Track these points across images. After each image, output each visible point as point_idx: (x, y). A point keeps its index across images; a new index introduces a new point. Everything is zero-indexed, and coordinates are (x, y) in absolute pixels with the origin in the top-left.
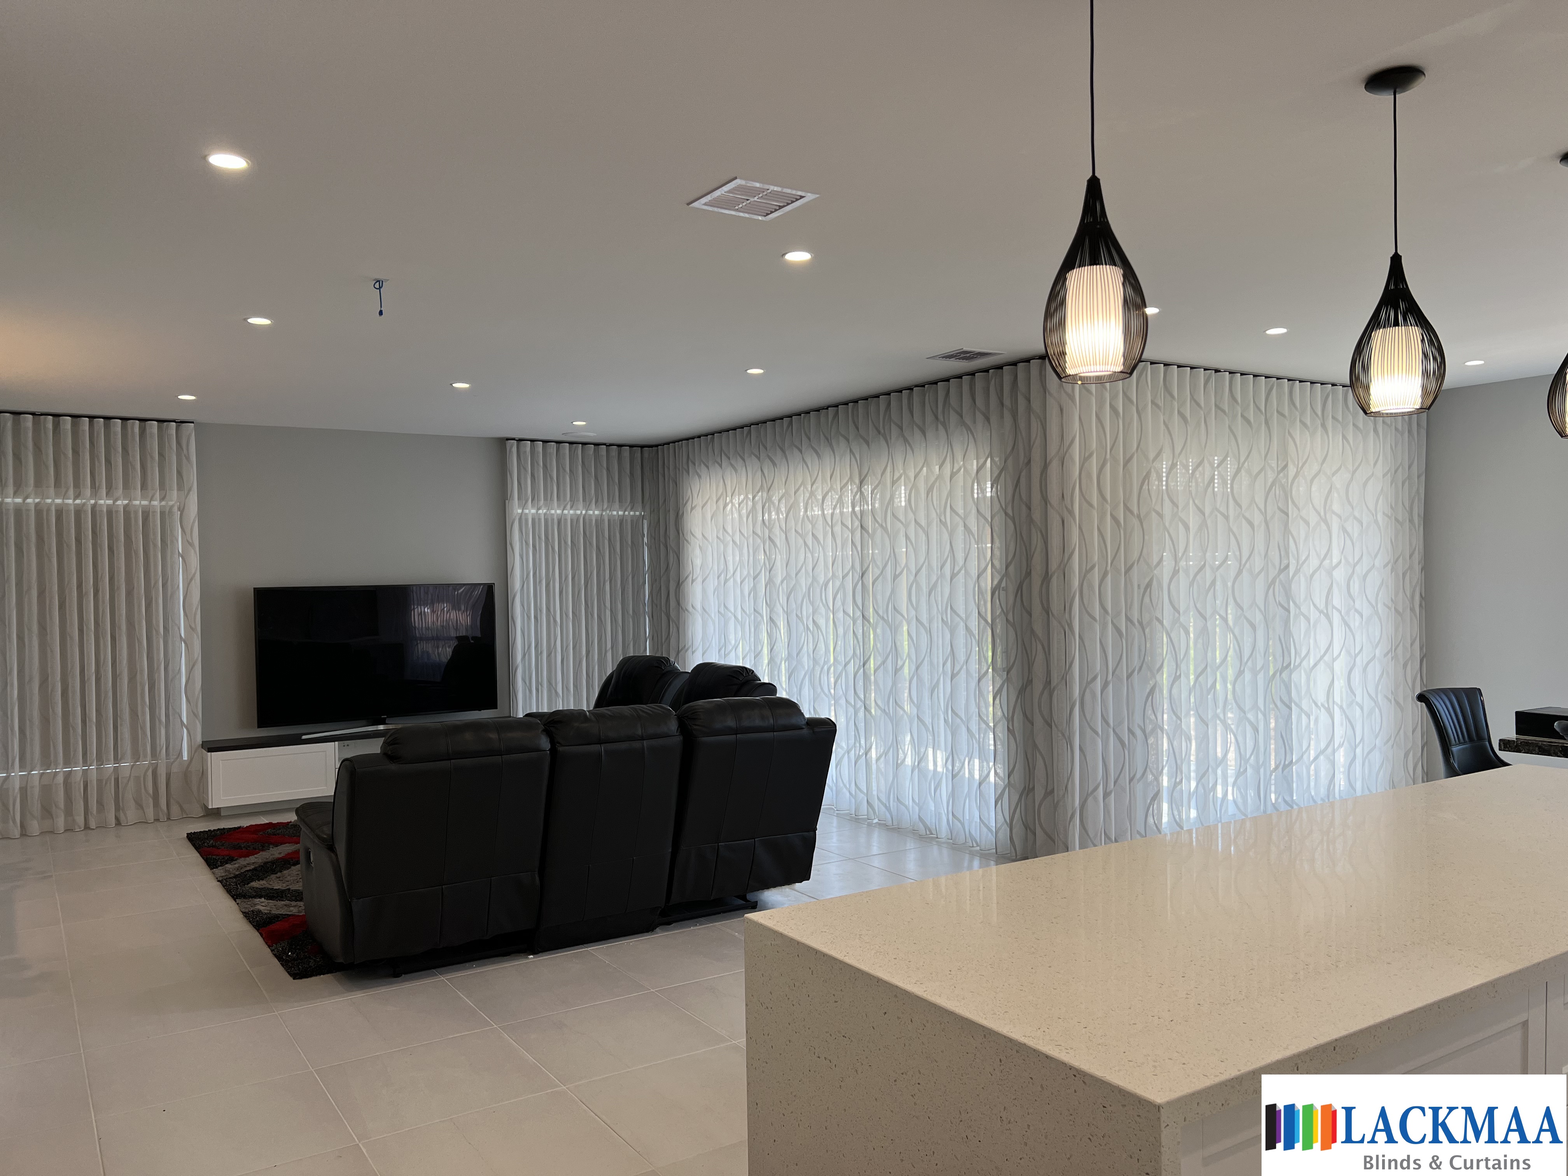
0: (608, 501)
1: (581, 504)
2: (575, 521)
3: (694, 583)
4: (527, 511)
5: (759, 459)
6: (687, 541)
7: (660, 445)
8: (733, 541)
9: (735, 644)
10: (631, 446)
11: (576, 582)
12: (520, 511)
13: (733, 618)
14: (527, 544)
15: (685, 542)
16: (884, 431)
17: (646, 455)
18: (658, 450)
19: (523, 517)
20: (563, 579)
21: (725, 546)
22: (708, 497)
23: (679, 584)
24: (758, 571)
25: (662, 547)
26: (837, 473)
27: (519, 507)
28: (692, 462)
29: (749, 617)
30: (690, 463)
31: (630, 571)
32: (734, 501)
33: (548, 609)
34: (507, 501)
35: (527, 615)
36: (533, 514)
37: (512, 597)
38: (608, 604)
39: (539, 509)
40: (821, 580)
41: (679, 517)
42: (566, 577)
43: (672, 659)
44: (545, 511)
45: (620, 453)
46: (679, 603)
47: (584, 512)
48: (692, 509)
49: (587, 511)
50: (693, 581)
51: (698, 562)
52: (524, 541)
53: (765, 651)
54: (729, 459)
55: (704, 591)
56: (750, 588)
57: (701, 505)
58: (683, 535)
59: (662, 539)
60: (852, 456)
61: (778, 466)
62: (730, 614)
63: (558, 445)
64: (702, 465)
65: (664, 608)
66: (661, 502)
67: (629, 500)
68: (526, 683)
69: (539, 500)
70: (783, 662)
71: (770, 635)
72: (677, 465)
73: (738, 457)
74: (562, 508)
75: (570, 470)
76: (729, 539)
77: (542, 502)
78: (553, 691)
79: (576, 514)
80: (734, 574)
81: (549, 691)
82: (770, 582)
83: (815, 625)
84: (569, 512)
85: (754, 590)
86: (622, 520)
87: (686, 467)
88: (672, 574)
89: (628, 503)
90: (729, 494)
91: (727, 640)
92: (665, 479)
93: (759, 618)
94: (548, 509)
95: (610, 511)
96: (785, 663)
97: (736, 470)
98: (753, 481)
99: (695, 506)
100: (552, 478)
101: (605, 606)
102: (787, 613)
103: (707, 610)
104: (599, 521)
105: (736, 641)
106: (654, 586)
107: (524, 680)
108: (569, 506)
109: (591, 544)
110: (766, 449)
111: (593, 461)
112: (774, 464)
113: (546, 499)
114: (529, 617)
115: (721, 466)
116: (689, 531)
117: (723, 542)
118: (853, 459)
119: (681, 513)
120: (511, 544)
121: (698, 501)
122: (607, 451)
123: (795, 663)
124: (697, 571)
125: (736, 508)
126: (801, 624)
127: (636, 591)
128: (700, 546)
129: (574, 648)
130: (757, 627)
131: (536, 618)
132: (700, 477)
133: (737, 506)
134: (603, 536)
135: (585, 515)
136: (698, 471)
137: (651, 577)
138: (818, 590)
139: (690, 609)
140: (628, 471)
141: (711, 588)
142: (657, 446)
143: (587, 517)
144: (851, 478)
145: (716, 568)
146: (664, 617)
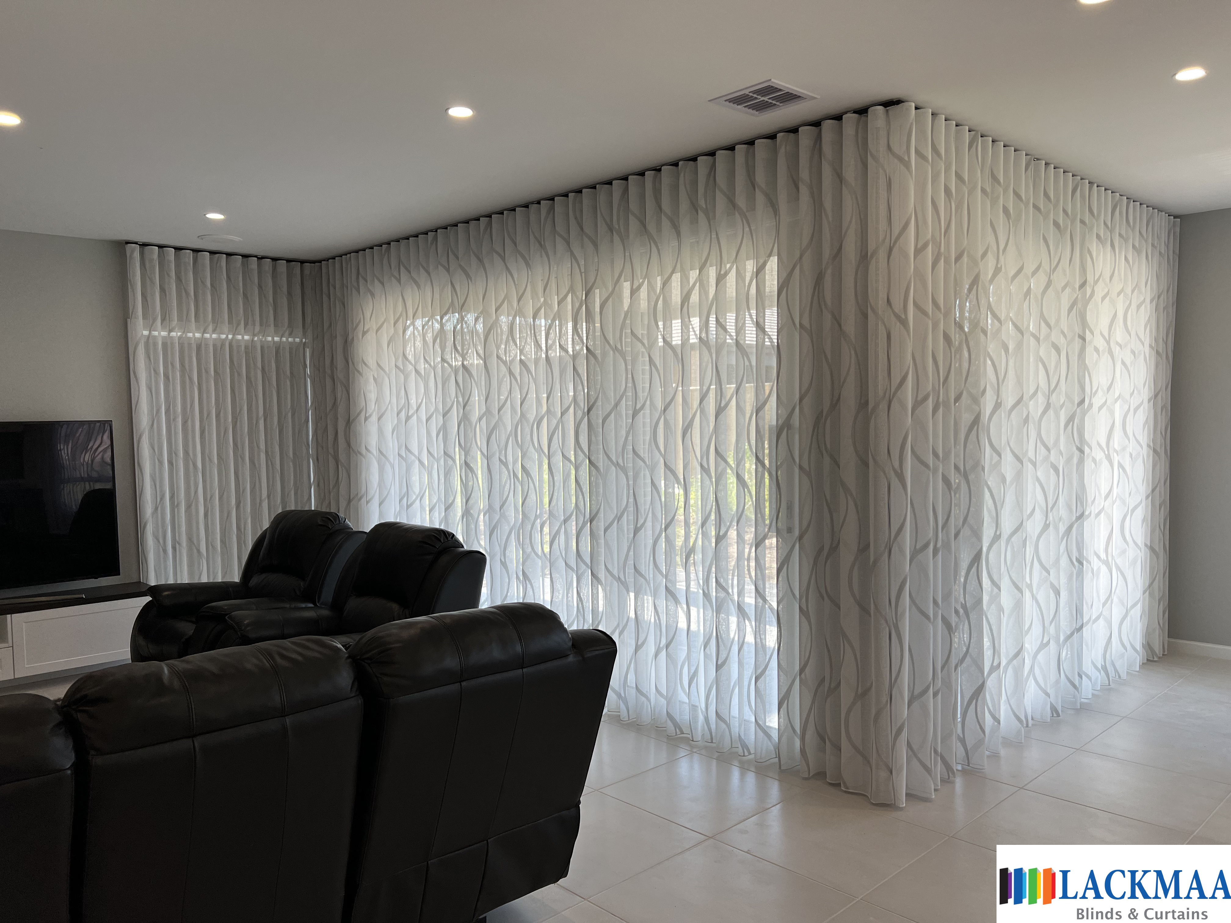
0: (261, 325)
1: (226, 327)
2: (219, 347)
3: (367, 422)
4: (156, 333)
5: (448, 270)
6: (359, 372)
7: (324, 260)
8: (416, 370)
9: (420, 493)
10: (289, 261)
11: (222, 420)
12: (146, 333)
13: (417, 462)
14: (156, 373)
15: (356, 372)
16: (619, 226)
17: (307, 272)
18: (321, 267)
19: (151, 341)
20: (205, 415)
21: (406, 378)
22: (383, 320)
23: (349, 422)
24: (449, 405)
25: (328, 380)
26: (553, 284)
27: (145, 328)
28: (363, 278)
29: (438, 461)
30: (360, 278)
31: (289, 407)
32: (416, 323)
33: (186, 452)
34: (129, 320)
35: (158, 460)
36: (163, 338)
37: (138, 437)
38: (263, 446)
39: (170, 331)
40: (532, 416)
41: (348, 344)
42: (209, 414)
43: (341, 515)
44: (179, 334)
45: (274, 269)
46: (349, 444)
47: (230, 337)
48: (364, 333)
49: (234, 335)
50: (366, 419)
51: (372, 396)
52: (153, 370)
53: (459, 502)
54: (409, 272)
55: (380, 431)
56: (439, 426)
57: (375, 328)
58: (353, 364)
59: (328, 371)
60: (573, 260)
61: (473, 278)
62: (413, 458)
63: (195, 254)
64: (376, 280)
65: (331, 451)
66: (326, 327)
67: (286, 324)
68: (159, 541)
69: (170, 320)
70: (482, 516)
71: (464, 485)
72: (345, 282)
73: (421, 269)
74: (202, 330)
75: (212, 285)
76: (410, 368)
77: (175, 322)
78: (195, 551)
79: (219, 339)
80: (417, 410)
81: (190, 549)
82: (464, 419)
83: (524, 471)
84: (211, 336)
85: (444, 429)
86: (278, 348)
87: (355, 284)
88: (341, 409)
89: (286, 327)
90: (410, 313)
91: (409, 488)
92: (330, 299)
93: (450, 462)
94: (184, 332)
95: (263, 336)
96: (484, 516)
97: (419, 287)
98: (440, 296)
99: (367, 331)
100: (187, 294)
101: (258, 447)
102: (488, 458)
103: (384, 452)
104: (249, 349)
105: (421, 489)
106: (319, 424)
107: (156, 538)
108: (210, 328)
109: (239, 375)
110: (457, 258)
111: (241, 275)
112: (468, 276)
113: (180, 319)
114: (161, 462)
115: (399, 281)
116: (361, 360)
117: (402, 371)
118: (575, 264)
119: (350, 337)
120: (135, 373)
121: (371, 324)
122: (259, 265)
123: (497, 517)
124: (372, 406)
125: (418, 331)
126: (504, 470)
127: (297, 431)
128: (374, 376)
129: (221, 498)
130: (448, 473)
131: (170, 463)
132: (373, 295)
133: (420, 328)
134: (255, 364)
135: (232, 339)
136: (371, 288)
137: (315, 414)
138: (527, 430)
139: (364, 451)
140: (285, 289)
141: (389, 427)
142: (320, 262)
143: (234, 343)
144: (572, 289)
145: (394, 400)
146: (331, 460)
